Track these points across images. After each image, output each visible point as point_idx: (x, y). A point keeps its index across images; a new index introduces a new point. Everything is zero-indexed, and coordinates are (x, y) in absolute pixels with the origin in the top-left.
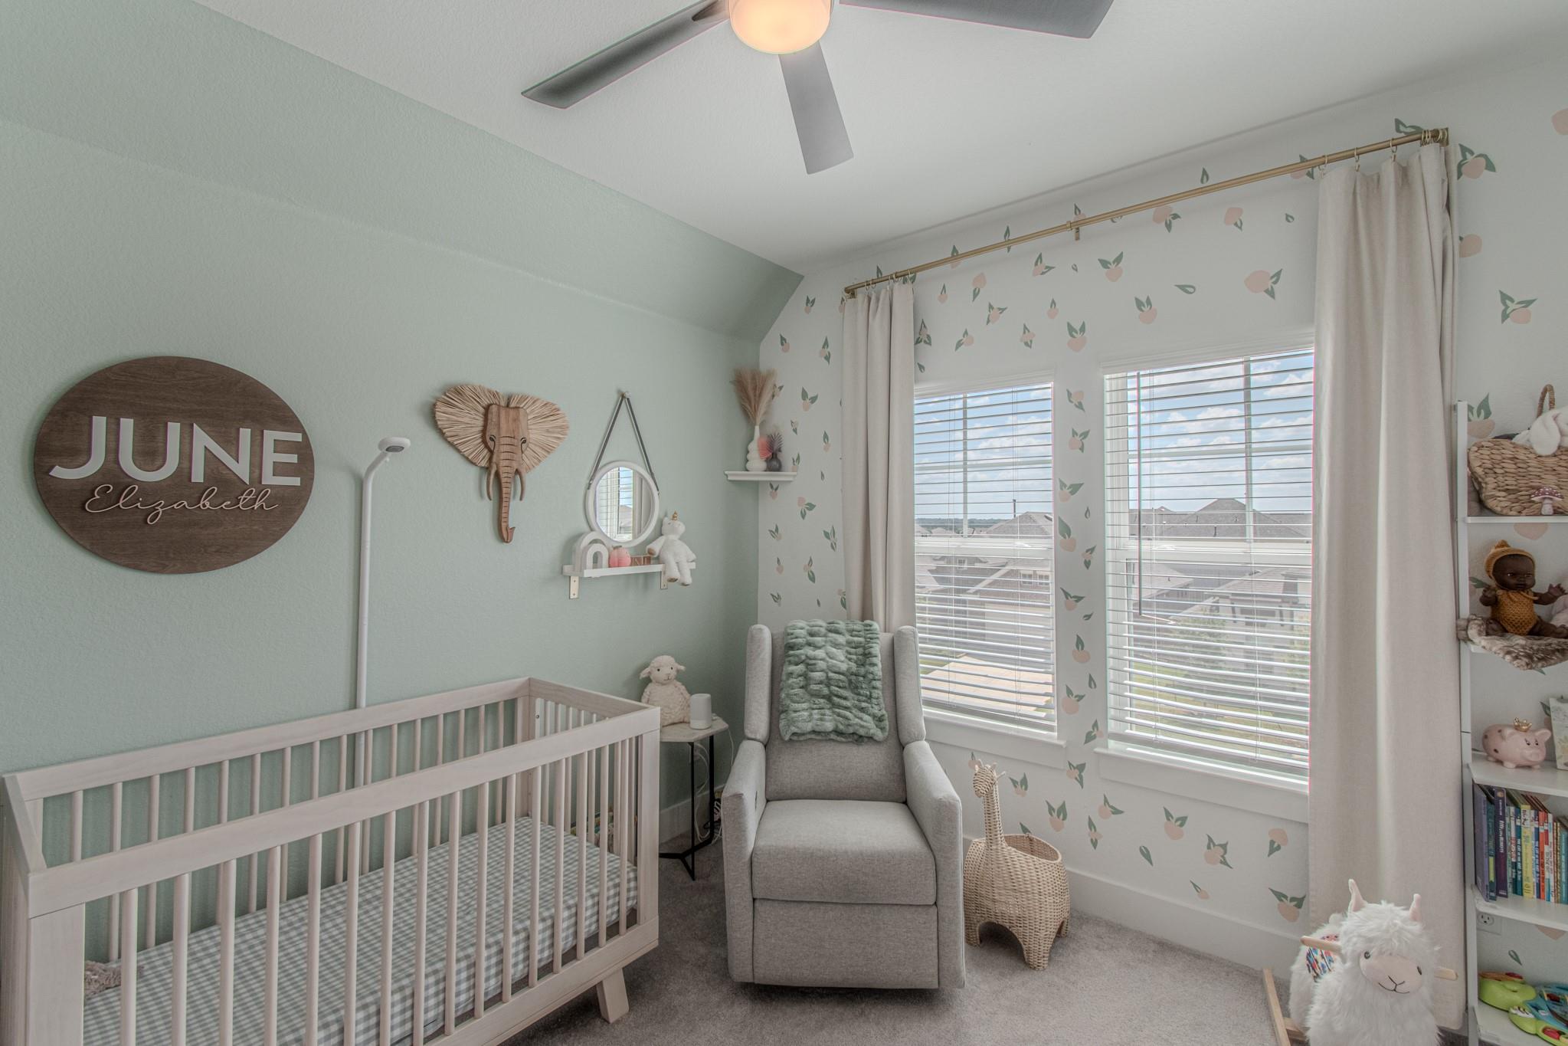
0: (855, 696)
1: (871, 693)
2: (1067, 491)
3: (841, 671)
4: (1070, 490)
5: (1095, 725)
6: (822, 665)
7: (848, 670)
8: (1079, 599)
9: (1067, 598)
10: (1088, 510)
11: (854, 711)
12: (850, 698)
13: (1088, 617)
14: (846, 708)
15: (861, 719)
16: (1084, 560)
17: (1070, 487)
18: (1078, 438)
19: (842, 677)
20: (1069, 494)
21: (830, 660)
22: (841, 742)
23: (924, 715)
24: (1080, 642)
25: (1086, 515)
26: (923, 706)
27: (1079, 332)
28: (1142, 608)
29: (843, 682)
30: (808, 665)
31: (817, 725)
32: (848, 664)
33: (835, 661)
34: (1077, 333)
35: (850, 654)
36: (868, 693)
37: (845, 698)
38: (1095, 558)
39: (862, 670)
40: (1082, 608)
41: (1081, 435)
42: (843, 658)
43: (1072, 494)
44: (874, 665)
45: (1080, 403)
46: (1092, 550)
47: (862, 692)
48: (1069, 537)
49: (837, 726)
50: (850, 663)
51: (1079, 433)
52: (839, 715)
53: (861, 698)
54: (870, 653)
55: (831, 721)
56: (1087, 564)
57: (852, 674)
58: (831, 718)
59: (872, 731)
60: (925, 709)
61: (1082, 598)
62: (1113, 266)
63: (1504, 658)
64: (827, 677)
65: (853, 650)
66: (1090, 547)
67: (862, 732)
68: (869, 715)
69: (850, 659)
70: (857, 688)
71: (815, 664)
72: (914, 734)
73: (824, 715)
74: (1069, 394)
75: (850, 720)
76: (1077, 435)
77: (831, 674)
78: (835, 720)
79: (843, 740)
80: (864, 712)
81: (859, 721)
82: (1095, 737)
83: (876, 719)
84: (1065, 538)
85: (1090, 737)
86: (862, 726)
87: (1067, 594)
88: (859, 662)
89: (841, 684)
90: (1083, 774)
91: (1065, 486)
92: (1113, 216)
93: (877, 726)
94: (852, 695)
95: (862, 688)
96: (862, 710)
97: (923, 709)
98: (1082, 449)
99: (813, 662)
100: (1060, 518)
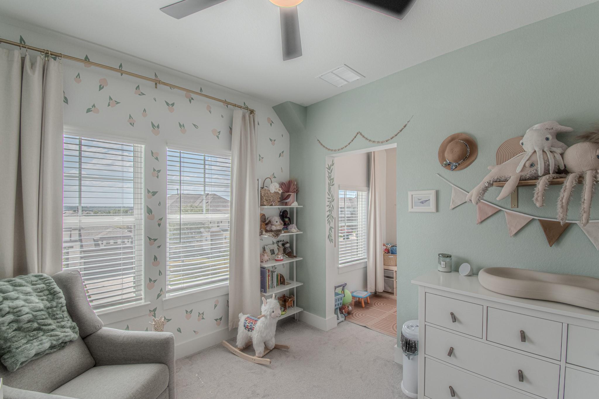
0: (55, 320)
1: (63, 315)
2: (150, 194)
3: (41, 309)
4: (152, 194)
5: (161, 290)
6: (26, 310)
7: (45, 307)
8: (155, 240)
9: (150, 240)
10: (160, 203)
11: (58, 330)
12: (52, 323)
13: (159, 247)
14: (53, 330)
15: (65, 332)
16: (158, 223)
17: (152, 193)
18: (156, 172)
19: (43, 313)
20: (152, 196)
21: (30, 305)
22: (54, 352)
23: (96, 314)
24: (155, 258)
25: (159, 205)
26: (94, 310)
27: (157, 127)
28: (181, 239)
29: (44, 315)
30: (13, 313)
31: (40, 349)
32: (43, 303)
33: (34, 304)
34: (156, 127)
35: (40, 296)
36: (62, 316)
37: (50, 325)
38: (162, 222)
39: (54, 304)
40: (157, 243)
41: (157, 171)
42: (37, 301)
43: (153, 196)
44: (61, 298)
45: (157, 157)
46: (161, 219)
47: (58, 316)
48: (151, 214)
49: (52, 343)
50: (44, 302)
51: (156, 170)
52: (51, 336)
53: (58, 320)
54: (55, 292)
55: (47, 342)
56: (159, 225)
57: (48, 308)
58: (47, 340)
59: (72, 336)
60: (95, 311)
61: (157, 239)
62: (171, 106)
63: (273, 237)
64: (33, 315)
65: (41, 294)
66: (160, 218)
67: (67, 339)
68: (67, 328)
69: (42, 300)
70: (54, 315)
71: (20, 311)
72: (98, 326)
73: (42, 340)
74: (152, 153)
75: (59, 335)
76: (155, 171)
77: (35, 313)
78: (51, 340)
79: (55, 350)
80: (65, 327)
81: (65, 334)
82: (161, 295)
83: (72, 328)
84: (150, 214)
85: (159, 296)
86: (67, 336)
87: (150, 239)
88: (49, 300)
89: (44, 317)
90: (155, 312)
91: (150, 192)
92: (172, 86)
93: (73, 332)
94: (53, 321)
95: (57, 314)
96: (63, 327)
97: (94, 311)
98: (158, 177)
99: (18, 310)
100: (147, 206)
